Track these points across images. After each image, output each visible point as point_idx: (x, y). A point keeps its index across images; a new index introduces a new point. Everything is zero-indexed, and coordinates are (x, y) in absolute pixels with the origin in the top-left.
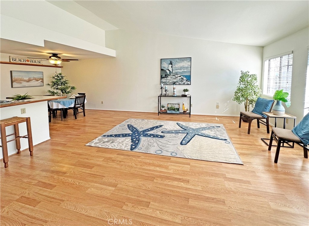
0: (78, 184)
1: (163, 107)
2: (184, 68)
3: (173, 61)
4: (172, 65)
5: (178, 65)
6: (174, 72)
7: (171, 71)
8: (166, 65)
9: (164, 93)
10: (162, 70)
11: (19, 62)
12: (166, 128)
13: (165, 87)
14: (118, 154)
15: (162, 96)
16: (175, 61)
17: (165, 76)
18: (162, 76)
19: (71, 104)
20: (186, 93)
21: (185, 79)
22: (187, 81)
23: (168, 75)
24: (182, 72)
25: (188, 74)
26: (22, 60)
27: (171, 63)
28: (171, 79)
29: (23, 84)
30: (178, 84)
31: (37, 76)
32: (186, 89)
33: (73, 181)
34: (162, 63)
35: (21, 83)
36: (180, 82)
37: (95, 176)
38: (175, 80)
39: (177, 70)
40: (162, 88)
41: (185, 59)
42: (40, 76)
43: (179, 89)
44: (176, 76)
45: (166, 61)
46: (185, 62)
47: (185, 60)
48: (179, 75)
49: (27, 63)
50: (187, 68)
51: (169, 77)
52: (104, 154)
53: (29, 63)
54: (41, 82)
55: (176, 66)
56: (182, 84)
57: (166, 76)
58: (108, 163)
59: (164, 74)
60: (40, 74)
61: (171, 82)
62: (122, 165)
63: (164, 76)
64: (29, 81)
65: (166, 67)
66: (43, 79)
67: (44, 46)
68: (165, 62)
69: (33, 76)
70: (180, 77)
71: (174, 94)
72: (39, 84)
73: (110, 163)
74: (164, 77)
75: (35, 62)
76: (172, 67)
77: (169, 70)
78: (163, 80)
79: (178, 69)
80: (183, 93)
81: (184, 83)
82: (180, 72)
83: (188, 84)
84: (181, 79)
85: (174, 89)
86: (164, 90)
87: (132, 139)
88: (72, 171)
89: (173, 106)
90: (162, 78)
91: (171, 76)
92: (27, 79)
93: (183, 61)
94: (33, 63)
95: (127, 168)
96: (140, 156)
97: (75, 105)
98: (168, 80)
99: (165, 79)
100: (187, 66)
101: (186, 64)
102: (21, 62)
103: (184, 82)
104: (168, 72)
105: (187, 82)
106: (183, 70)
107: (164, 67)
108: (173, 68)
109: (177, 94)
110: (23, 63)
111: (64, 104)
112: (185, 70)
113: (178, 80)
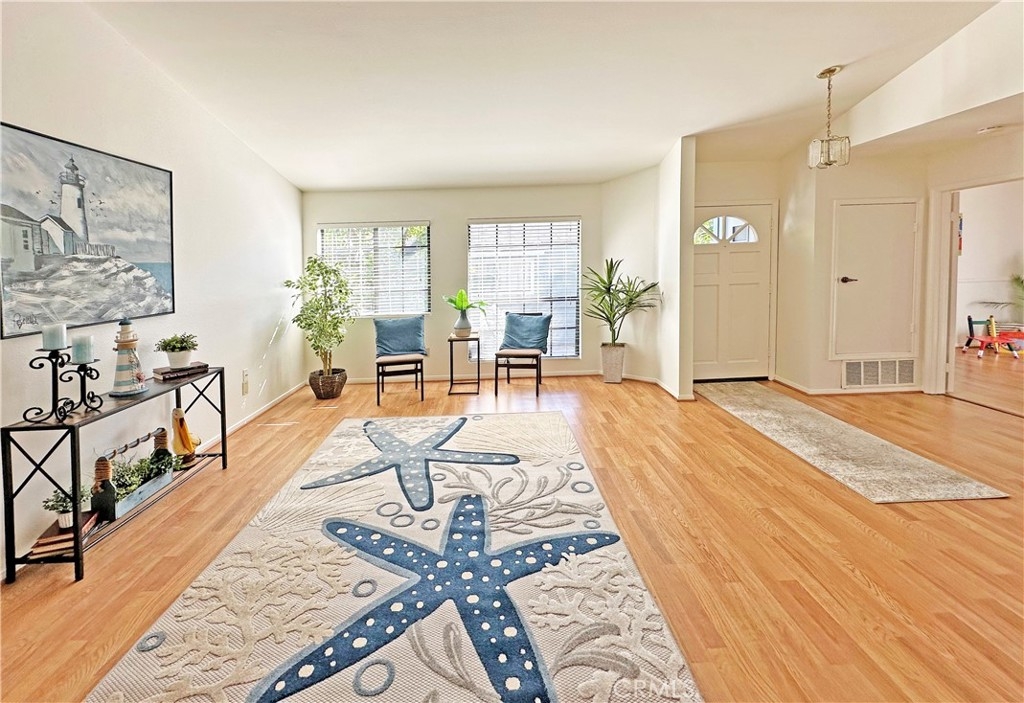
2: (145, 220)
3: (88, 168)
4: (81, 188)
5: (116, 198)
6: (93, 240)
7: (79, 230)
16: (97, 168)
17: (38, 267)
18: (14, 268)
21: (150, 282)
23: (58, 256)
24: (138, 240)
25: (161, 257)
27: (74, 178)
36: (132, 305)
38: (104, 295)
39: (111, 226)
40: (55, 355)
44: (107, 265)
45: (41, 152)
46: (150, 188)
47: (148, 177)
48: (122, 263)
50: (156, 222)
51: (63, 273)
55: (108, 204)
56: (142, 312)
57: (46, 265)
59: (26, 252)
61: (78, 304)
63: (24, 262)
65: (45, 202)
68: (30, 156)
70: (131, 275)
74: (24, 277)
76: (81, 203)
77: (60, 221)
78: (22, 298)
79: (119, 225)
81: (149, 308)
82: (125, 244)
83: (166, 312)
84: (134, 288)
89: (129, 459)
90: (10, 282)
91: (81, 267)
93: (138, 178)
99: (40, 285)
100: (153, 211)
101: (146, 198)
103: (148, 299)
104: (56, 233)
105: (158, 301)
106: (138, 234)
107: (26, 198)
108: (90, 215)
112: (151, 236)
113: (122, 289)
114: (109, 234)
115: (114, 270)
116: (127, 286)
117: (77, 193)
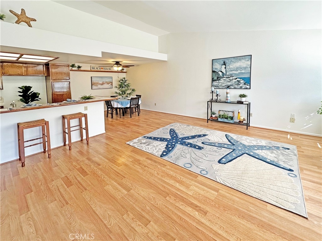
0: (103, 177)
1: (214, 114)
2: (241, 68)
3: (227, 61)
4: (226, 65)
5: (233, 65)
6: (227, 74)
7: (225, 72)
8: (217, 66)
9: (215, 98)
10: (213, 72)
11: (97, 70)
12: (210, 139)
13: (217, 91)
14: (147, 158)
15: (213, 101)
16: (230, 61)
17: (217, 79)
18: (214, 79)
19: (127, 104)
20: (243, 99)
21: (242, 81)
22: (245, 84)
23: (221, 77)
24: (239, 73)
25: (247, 76)
26: (98, 68)
27: (224, 64)
28: (224, 82)
29: (98, 87)
30: (233, 88)
31: (108, 80)
32: (243, 95)
33: (101, 174)
34: (213, 63)
35: (97, 86)
36: (236, 86)
37: (118, 174)
38: (229, 84)
39: (232, 71)
40: (212, 92)
41: (243, 57)
42: (110, 80)
43: (234, 94)
44: (230, 78)
45: (219, 61)
46: (243, 61)
47: (243, 59)
48: (234, 78)
49: (101, 70)
50: (245, 68)
51: (221, 80)
52: (136, 155)
53: (103, 70)
54: (111, 85)
55: (231, 67)
56: (239, 88)
57: (219, 78)
58: (135, 165)
59: (216, 77)
60: (110, 79)
61: (224, 85)
62: (144, 171)
63: (215, 78)
64: (102, 84)
65: (219, 69)
66: (112, 83)
67: (101, 57)
68: (217, 63)
69: (105, 80)
70: (236, 80)
71: (227, 99)
72: (110, 86)
73: (136, 166)
74: (215, 80)
75: (107, 69)
76: (225, 68)
77: (221, 72)
78: (215, 83)
79: (234, 70)
80: (239, 99)
81: (241, 87)
82: (235, 74)
83: (247, 88)
84: (237, 83)
85: (227, 93)
86: (215, 95)
87: (167, 145)
88: (105, 165)
89: (226, 113)
90: (213, 81)
91: (225, 79)
92: (101, 82)
93: (240, 60)
94: (105, 70)
95: (148, 175)
96: (166, 165)
97: (131, 105)
98: (220, 84)
99: (217, 81)
100: (245, 66)
101: (244, 63)
102: (98, 70)
103: (241, 85)
104: (220, 73)
105: (245, 86)
106: (239, 71)
107: (216, 69)
108: (227, 69)
109: (230, 99)
110: (99, 70)
111: (122, 104)
112: (243, 71)
113: (234, 83)
114: (231, 72)
115: (232, 79)
116: (235, 82)
117: (225, 66)
